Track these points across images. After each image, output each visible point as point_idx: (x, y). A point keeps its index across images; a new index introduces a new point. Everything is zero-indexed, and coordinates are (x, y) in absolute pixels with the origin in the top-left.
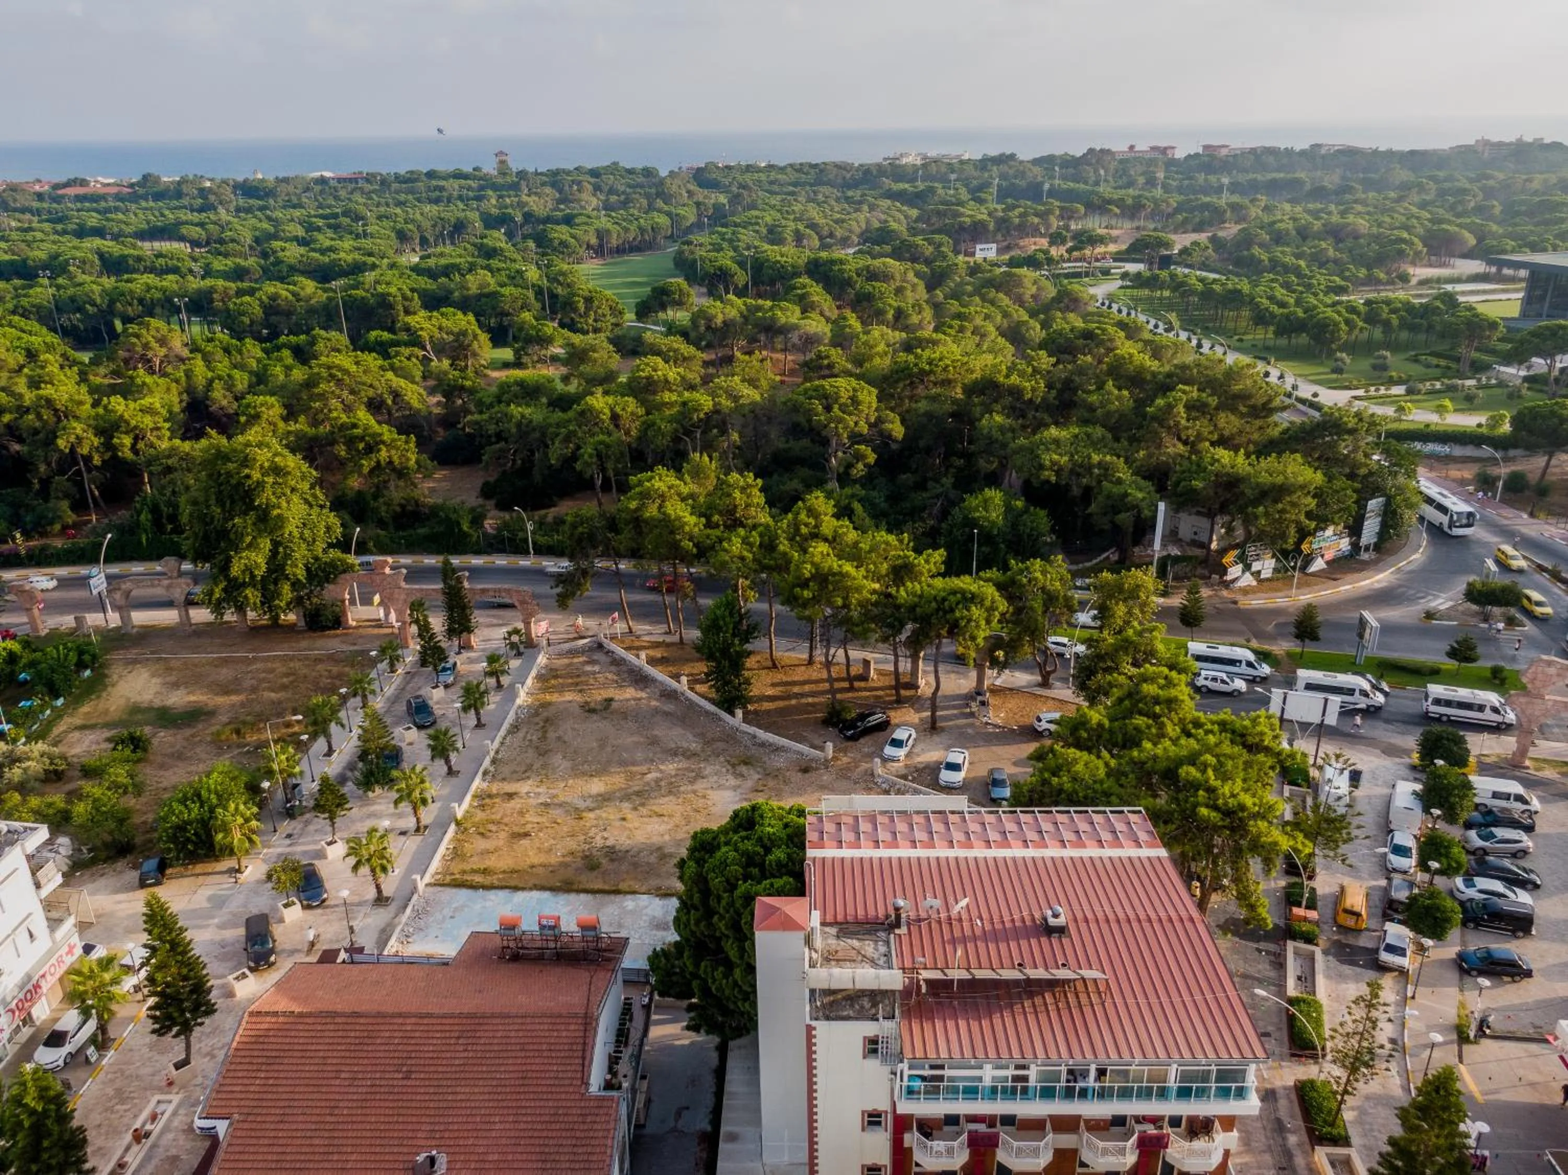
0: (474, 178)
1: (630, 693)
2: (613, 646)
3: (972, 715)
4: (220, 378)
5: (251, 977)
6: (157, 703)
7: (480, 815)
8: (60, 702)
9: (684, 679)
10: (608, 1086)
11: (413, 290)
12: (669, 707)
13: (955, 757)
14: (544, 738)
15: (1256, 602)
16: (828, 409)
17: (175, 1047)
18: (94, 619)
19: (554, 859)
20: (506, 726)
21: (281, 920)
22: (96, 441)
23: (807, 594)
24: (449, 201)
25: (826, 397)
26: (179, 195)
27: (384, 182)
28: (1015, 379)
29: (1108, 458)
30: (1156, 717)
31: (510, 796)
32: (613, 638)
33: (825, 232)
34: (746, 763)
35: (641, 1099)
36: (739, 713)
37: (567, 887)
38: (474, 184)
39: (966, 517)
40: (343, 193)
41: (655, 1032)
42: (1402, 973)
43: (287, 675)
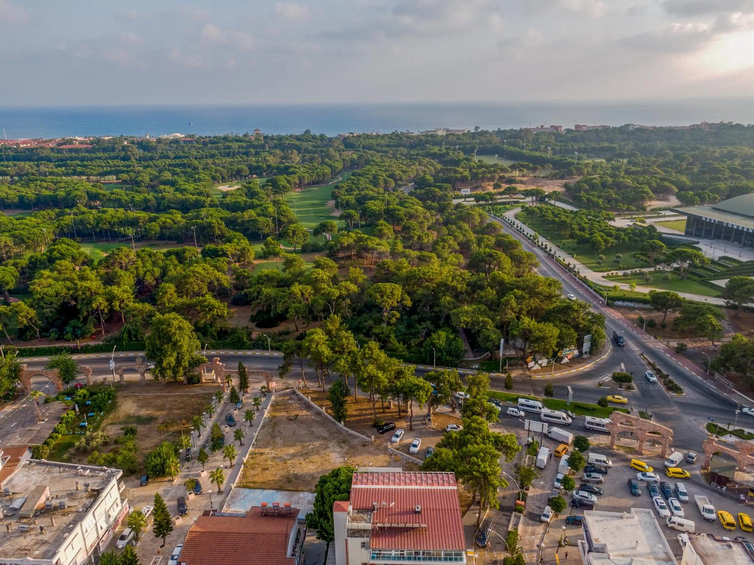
0: (245, 141)
1: (304, 412)
2: (299, 393)
3: (425, 424)
4: (149, 271)
5: (181, 518)
6: (136, 414)
7: (252, 461)
8: (102, 413)
9: (324, 408)
10: (293, 555)
11: (221, 219)
12: (318, 419)
13: (416, 442)
14: (273, 431)
15: (538, 377)
16: (382, 297)
17: (160, 541)
18: (110, 377)
19: (277, 478)
20: (260, 426)
21: (188, 499)
22: (106, 304)
23: (365, 384)
24: (234, 155)
25: (381, 292)
26: (113, 149)
27: (204, 144)
28: (454, 283)
29: (485, 319)
30: (474, 435)
31: (262, 454)
32: (299, 389)
33: (398, 177)
34: (344, 442)
35: (302, 560)
36: (343, 423)
37: (280, 489)
38: (244, 145)
39: (432, 342)
40: (186, 149)
41: (307, 539)
42: (548, 524)
43: (181, 403)
